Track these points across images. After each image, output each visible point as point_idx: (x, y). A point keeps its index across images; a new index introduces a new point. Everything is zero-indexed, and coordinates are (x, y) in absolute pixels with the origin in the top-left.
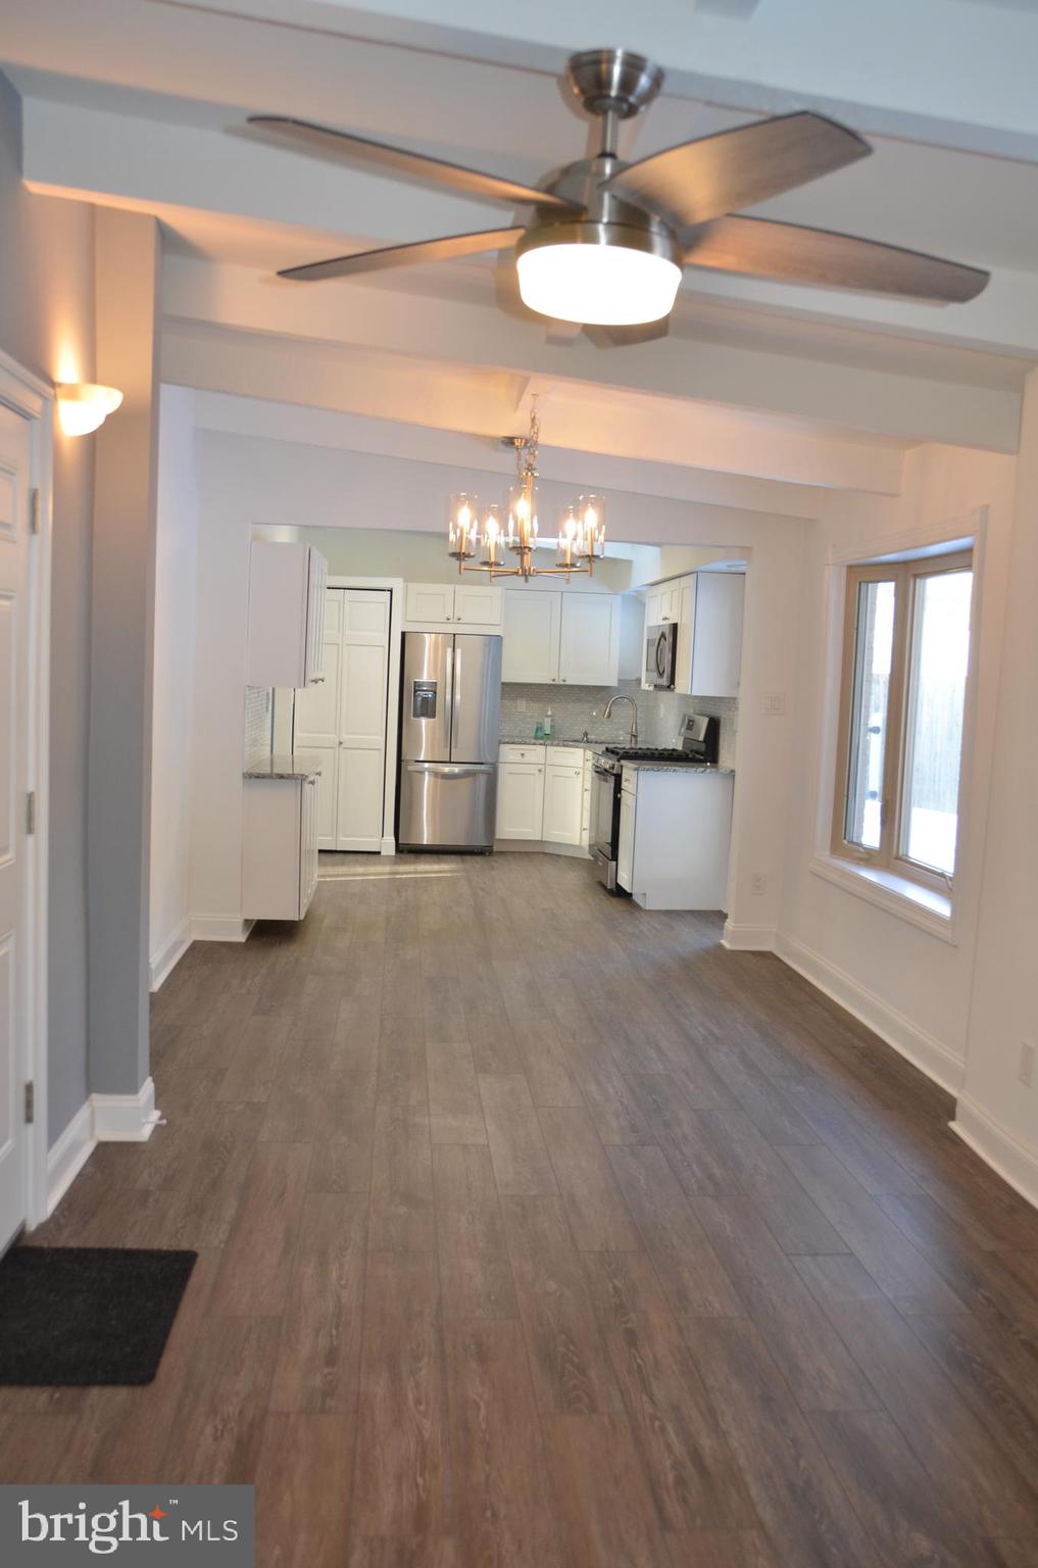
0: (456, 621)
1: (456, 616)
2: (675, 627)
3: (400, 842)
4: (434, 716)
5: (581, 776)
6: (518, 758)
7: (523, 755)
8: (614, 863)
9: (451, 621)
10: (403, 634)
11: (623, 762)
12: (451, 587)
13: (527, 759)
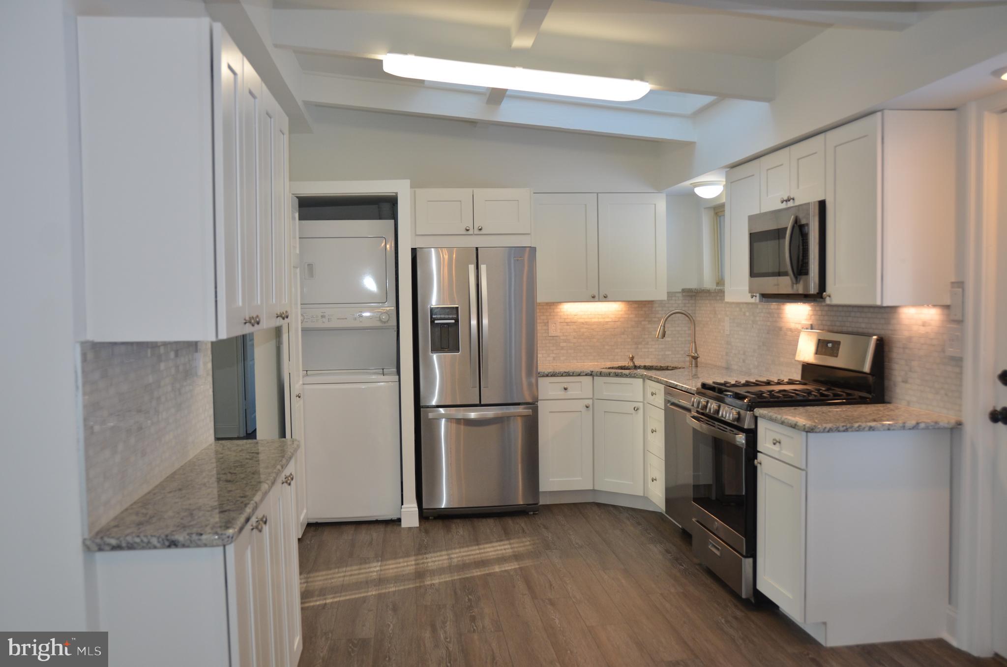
0: (476, 232)
1: (476, 227)
2: (822, 205)
3: (425, 506)
4: (457, 350)
5: (641, 411)
6: (561, 394)
7: (565, 389)
8: (750, 560)
9: (471, 232)
10: (414, 251)
11: (758, 411)
12: (468, 191)
13: (571, 393)
